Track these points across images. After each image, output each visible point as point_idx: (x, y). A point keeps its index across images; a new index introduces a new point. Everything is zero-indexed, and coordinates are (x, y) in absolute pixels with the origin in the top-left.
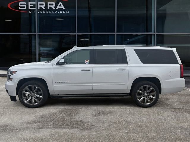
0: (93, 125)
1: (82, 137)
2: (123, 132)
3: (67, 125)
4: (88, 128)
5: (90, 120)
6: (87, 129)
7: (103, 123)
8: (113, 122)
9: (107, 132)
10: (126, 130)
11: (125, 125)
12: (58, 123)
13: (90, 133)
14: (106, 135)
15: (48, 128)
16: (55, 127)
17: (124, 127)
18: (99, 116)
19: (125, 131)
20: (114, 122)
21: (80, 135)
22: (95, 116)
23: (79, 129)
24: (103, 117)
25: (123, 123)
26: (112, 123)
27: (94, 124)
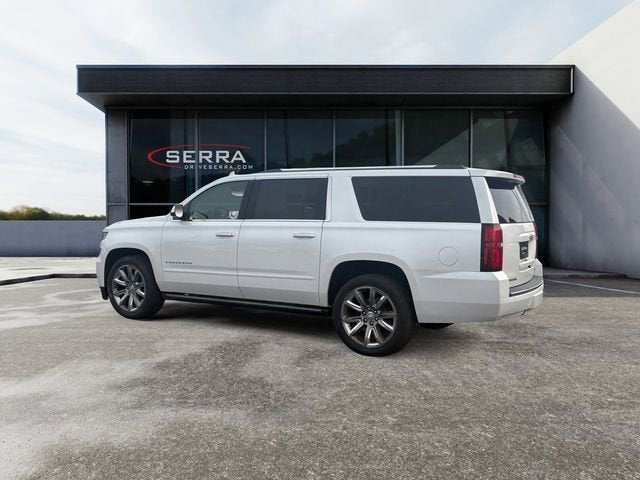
0: (294, 396)
1: (255, 444)
2: (384, 422)
3: (221, 394)
4: (278, 403)
5: (285, 378)
6: (275, 407)
7: (320, 386)
8: (348, 382)
9: (335, 424)
10: (392, 413)
11: (382, 392)
12: (196, 388)
13: (283, 428)
14: (335, 435)
15: (163, 404)
16: (182, 400)
17: (381, 401)
18: (308, 362)
19: (391, 420)
20: (350, 385)
21: (252, 435)
22: (298, 364)
23: (250, 411)
24: (320, 368)
25: (374, 386)
26: (345, 388)
27: (296, 390)
